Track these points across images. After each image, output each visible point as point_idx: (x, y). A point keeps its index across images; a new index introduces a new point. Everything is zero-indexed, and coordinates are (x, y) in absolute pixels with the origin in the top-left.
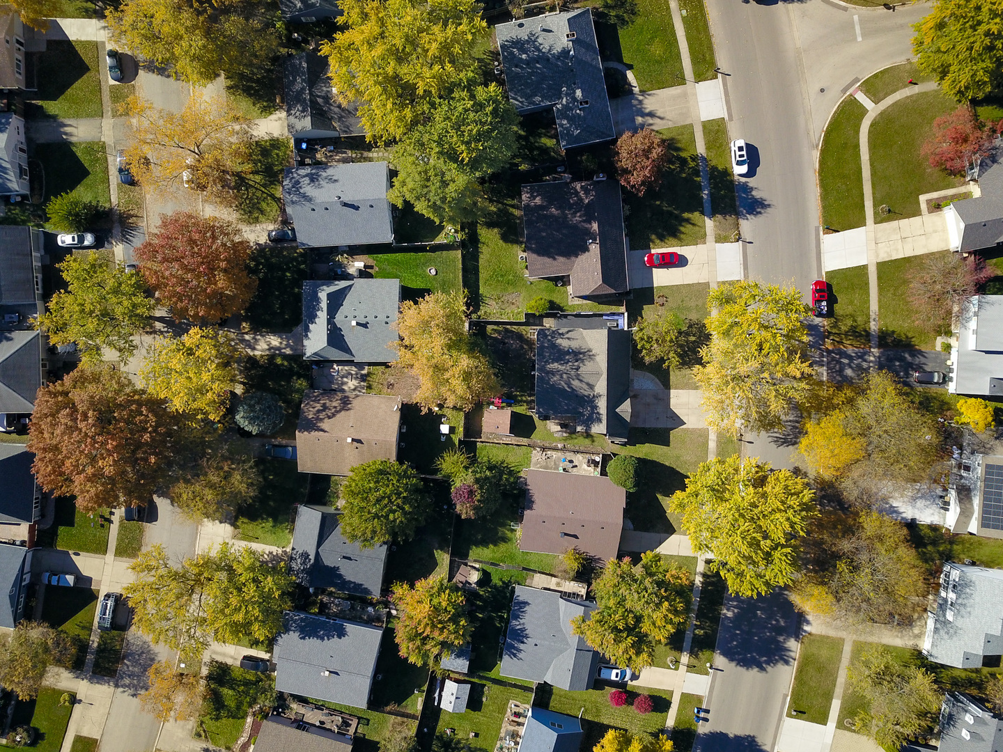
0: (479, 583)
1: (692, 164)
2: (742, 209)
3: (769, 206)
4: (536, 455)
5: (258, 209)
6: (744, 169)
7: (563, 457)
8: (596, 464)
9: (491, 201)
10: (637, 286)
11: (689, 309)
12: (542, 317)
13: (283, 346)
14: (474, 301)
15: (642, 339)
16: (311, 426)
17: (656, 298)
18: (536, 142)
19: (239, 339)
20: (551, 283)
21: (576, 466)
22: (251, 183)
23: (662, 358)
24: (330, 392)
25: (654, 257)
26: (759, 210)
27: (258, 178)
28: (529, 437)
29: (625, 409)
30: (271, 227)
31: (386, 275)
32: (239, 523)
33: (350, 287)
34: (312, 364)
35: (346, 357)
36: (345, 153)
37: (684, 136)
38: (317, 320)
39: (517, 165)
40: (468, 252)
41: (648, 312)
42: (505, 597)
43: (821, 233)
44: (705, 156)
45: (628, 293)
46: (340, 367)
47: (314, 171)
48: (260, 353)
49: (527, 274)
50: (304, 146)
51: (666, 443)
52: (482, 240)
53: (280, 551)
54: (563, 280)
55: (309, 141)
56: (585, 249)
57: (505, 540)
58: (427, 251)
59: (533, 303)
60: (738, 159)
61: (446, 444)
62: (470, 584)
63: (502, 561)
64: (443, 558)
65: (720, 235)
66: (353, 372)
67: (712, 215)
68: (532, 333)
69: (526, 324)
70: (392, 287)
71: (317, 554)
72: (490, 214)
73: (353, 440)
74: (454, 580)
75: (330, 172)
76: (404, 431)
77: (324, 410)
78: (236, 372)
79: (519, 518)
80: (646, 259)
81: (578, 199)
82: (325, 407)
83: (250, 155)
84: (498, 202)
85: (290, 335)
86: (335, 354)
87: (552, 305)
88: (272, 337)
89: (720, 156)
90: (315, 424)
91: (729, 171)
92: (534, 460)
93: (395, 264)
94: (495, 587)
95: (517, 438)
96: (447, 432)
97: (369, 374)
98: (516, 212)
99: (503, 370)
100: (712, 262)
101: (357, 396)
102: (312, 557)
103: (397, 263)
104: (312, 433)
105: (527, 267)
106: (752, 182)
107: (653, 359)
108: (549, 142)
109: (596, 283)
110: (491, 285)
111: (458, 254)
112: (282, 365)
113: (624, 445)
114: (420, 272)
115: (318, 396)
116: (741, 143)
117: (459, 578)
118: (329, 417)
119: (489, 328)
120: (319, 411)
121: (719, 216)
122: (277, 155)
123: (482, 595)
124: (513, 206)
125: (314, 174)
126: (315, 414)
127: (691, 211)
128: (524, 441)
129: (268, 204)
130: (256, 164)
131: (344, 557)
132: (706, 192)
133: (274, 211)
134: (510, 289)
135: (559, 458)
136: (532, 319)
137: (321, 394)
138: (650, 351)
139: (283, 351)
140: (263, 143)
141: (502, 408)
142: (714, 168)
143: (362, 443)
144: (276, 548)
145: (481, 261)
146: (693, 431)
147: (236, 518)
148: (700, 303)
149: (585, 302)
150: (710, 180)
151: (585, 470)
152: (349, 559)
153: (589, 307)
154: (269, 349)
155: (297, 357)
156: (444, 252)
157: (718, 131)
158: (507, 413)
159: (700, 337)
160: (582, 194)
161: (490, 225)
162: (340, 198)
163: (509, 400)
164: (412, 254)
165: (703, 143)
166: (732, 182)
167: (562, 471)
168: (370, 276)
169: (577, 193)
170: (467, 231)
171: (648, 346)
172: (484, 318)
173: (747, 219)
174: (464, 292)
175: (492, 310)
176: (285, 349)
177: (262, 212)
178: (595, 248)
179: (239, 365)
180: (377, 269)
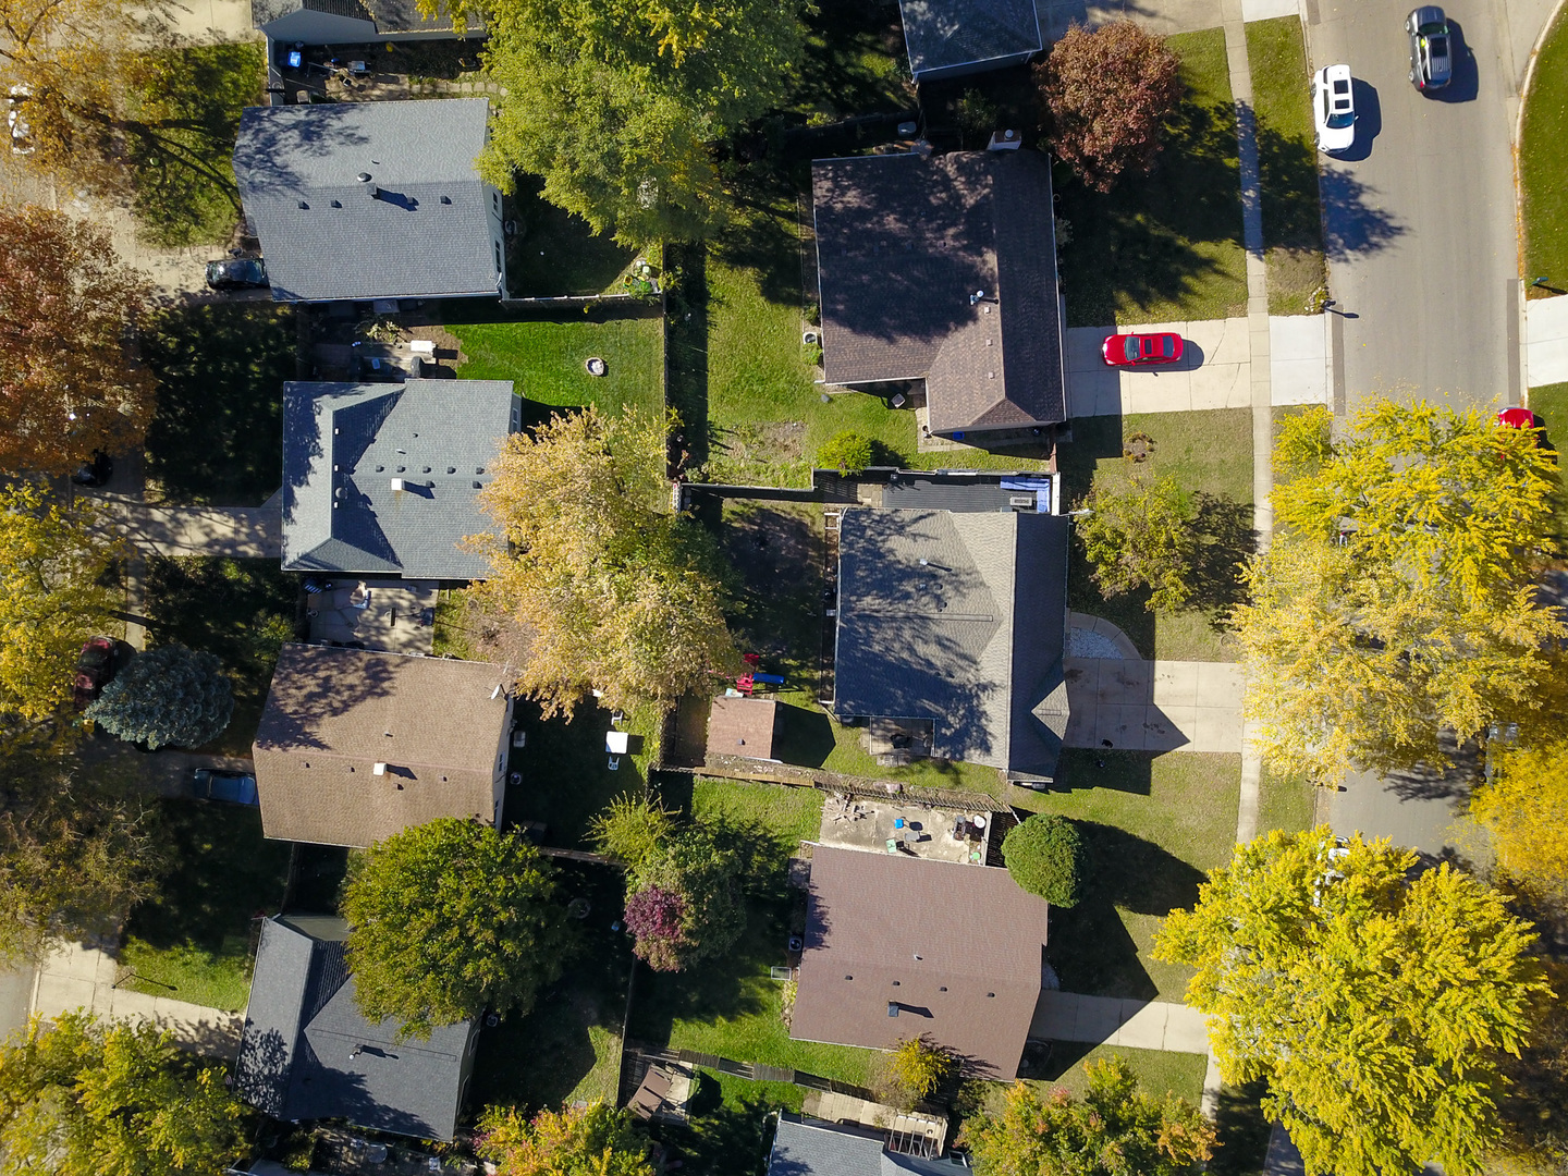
0: (694, 1105)
1: (1220, 125)
2: (1333, 236)
3: (1399, 230)
4: (833, 809)
5: (188, 210)
6: (1344, 138)
7: (897, 815)
8: (976, 833)
9: (740, 203)
10: (1085, 411)
11: (1203, 470)
12: (854, 480)
13: (243, 537)
14: (691, 439)
15: (1098, 538)
16: (291, 732)
17: (1126, 441)
18: (849, 64)
19: (137, 520)
20: (877, 401)
21: (928, 838)
22: (172, 149)
23: (1145, 584)
24: (343, 648)
25: (1127, 344)
26: (1374, 239)
27: (188, 138)
28: (816, 765)
29: (1055, 708)
30: (217, 254)
31: (482, 371)
32: (129, 952)
33: (395, 397)
34: (303, 582)
35: (382, 567)
36: (395, 81)
37: (1204, 58)
38: (311, 478)
39: (803, 118)
40: (681, 322)
41: (1108, 474)
42: (753, 1141)
43: (1522, 295)
44: (1250, 104)
45: (1061, 428)
46: (374, 591)
47: (313, 117)
48: (187, 553)
49: (820, 377)
50: (295, 60)
51: (1142, 786)
52: (715, 292)
53: (225, 1020)
54: (905, 394)
55: (307, 51)
56: (966, 316)
57: (754, 1007)
58: (584, 318)
59: (832, 446)
60: (1333, 111)
61: (617, 780)
62: (670, 1106)
63: (746, 1056)
64: (609, 1046)
65: (1280, 296)
66: (405, 603)
67: (1264, 247)
68: (827, 519)
69: (816, 497)
70: (497, 398)
71: (301, 1040)
72: (736, 234)
73: (389, 768)
74: (631, 1104)
75: (351, 118)
76: (522, 744)
77: (323, 695)
78: (132, 597)
79: (791, 960)
80: (1105, 348)
81: (950, 197)
82: (326, 687)
83: (171, 82)
84: (756, 205)
85: (255, 511)
86: (353, 559)
87: (879, 452)
88: (215, 516)
89: (1287, 105)
90: (301, 727)
91: (1308, 143)
92: (828, 819)
93: (508, 348)
94: (729, 1117)
95: (790, 768)
96: (623, 750)
97: (441, 608)
98: (799, 231)
99: (759, 606)
100: (1259, 360)
101: (407, 660)
102: (289, 1049)
103: (514, 347)
104: (292, 750)
105: (820, 362)
106: (1360, 171)
107: (1121, 587)
108: (877, 65)
109: (990, 398)
110: (734, 402)
111: (656, 327)
112: (239, 582)
113: (1045, 789)
114: (565, 367)
115: (312, 660)
116: (1341, 72)
117: (643, 1101)
118: (335, 712)
119: (728, 505)
120: (311, 697)
121: (1281, 251)
122: (235, 82)
123: (698, 1134)
124: (791, 217)
125: (310, 123)
126: (301, 705)
127: (1215, 236)
128: (805, 775)
129: (211, 200)
130: (185, 105)
131: (366, 1049)
132: (1251, 193)
133: (225, 216)
134: (781, 413)
135: (888, 818)
136: (830, 486)
137: (320, 654)
138: (1115, 567)
139: (242, 548)
140: (201, 54)
141: (756, 694)
142: (1272, 137)
143: (412, 777)
144: (217, 1013)
145: (712, 346)
146: (1206, 759)
147: (124, 942)
148: (1230, 456)
149: (958, 446)
150: (1261, 163)
151: (948, 847)
152: (379, 1053)
153: (966, 459)
154: (209, 545)
155: (269, 565)
156: (626, 322)
157: (1283, 47)
158: (767, 705)
159: (1228, 535)
160: (959, 184)
161: (736, 260)
162: (368, 178)
163: (773, 676)
164: (548, 324)
165: (1247, 76)
166: (1313, 170)
167: (893, 850)
168: (449, 374)
169: (946, 183)
170: (680, 270)
171: (1111, 556)
172: (717, 480)
173: (1346, 260)
174: (669, 415)
175: (732, 462)
176: (245, 543)
177: (197, 218)
178: (990, 315)
179: (140, 582)
180: (466, 360)
